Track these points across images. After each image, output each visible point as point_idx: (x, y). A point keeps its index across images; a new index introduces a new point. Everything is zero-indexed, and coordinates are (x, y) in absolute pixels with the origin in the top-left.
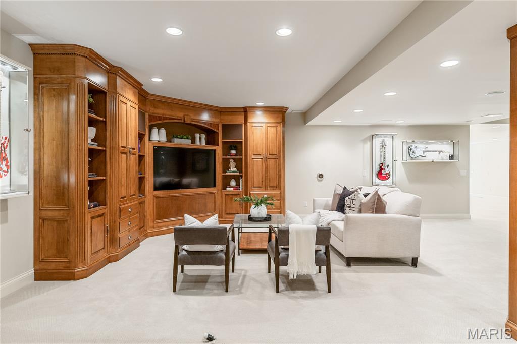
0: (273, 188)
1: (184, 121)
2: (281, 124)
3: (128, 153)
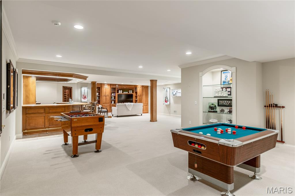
1: (124, 88)
3: (106, 96)
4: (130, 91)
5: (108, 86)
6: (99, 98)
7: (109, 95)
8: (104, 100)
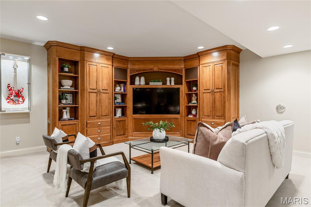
0: (219, 117)
1: (154, 70)
2: (226, 60)
3: (98, 93)
4: (168, 79)
5: (106, 62)
6: (75, 100)
7: (110, 91)
8: (93, 106)
